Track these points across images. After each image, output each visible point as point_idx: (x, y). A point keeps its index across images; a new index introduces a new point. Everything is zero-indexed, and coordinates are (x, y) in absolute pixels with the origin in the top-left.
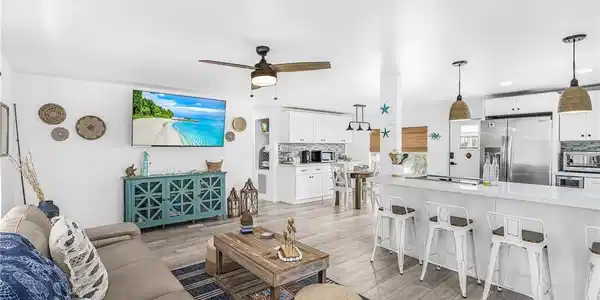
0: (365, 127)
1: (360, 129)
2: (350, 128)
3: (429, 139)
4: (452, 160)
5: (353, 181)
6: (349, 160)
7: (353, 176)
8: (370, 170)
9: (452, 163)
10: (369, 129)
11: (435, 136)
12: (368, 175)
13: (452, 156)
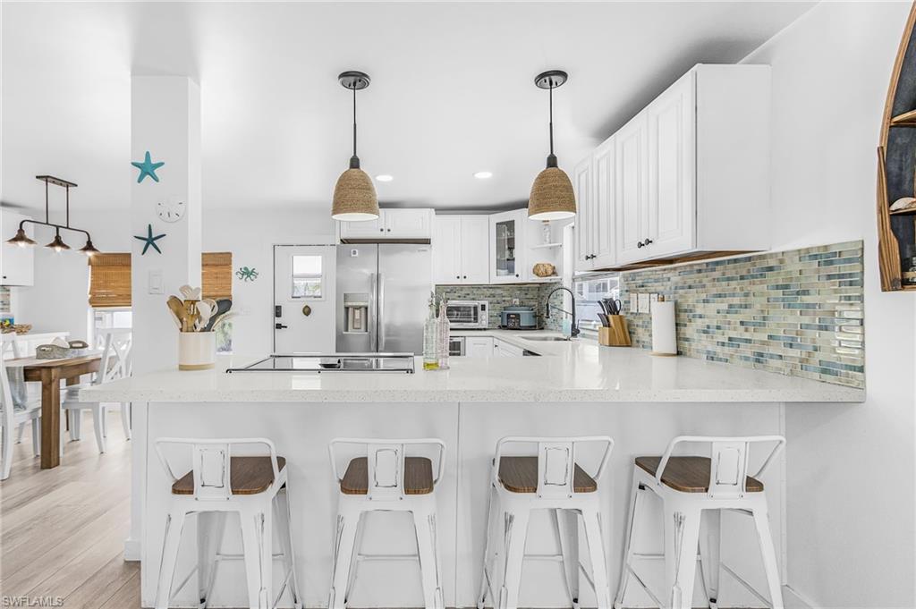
0: (75, 240)
1: (58, 242)
2: (20, 237)
3: (235, 279)
4: (278, 320)
5: (34, 390)
6: (22, 330)
7: (30, 374)
8: (89, 354)
9: (279, 326)
10: (89, 247)
11: (248, 273)
12: (85, 367)
13: (278, 311)
